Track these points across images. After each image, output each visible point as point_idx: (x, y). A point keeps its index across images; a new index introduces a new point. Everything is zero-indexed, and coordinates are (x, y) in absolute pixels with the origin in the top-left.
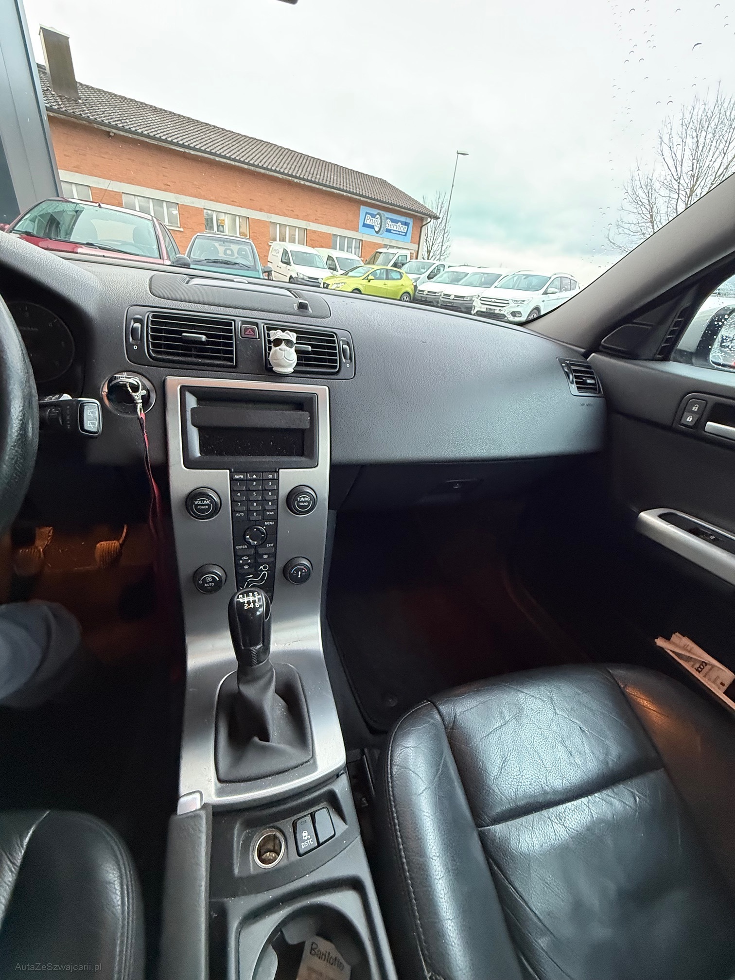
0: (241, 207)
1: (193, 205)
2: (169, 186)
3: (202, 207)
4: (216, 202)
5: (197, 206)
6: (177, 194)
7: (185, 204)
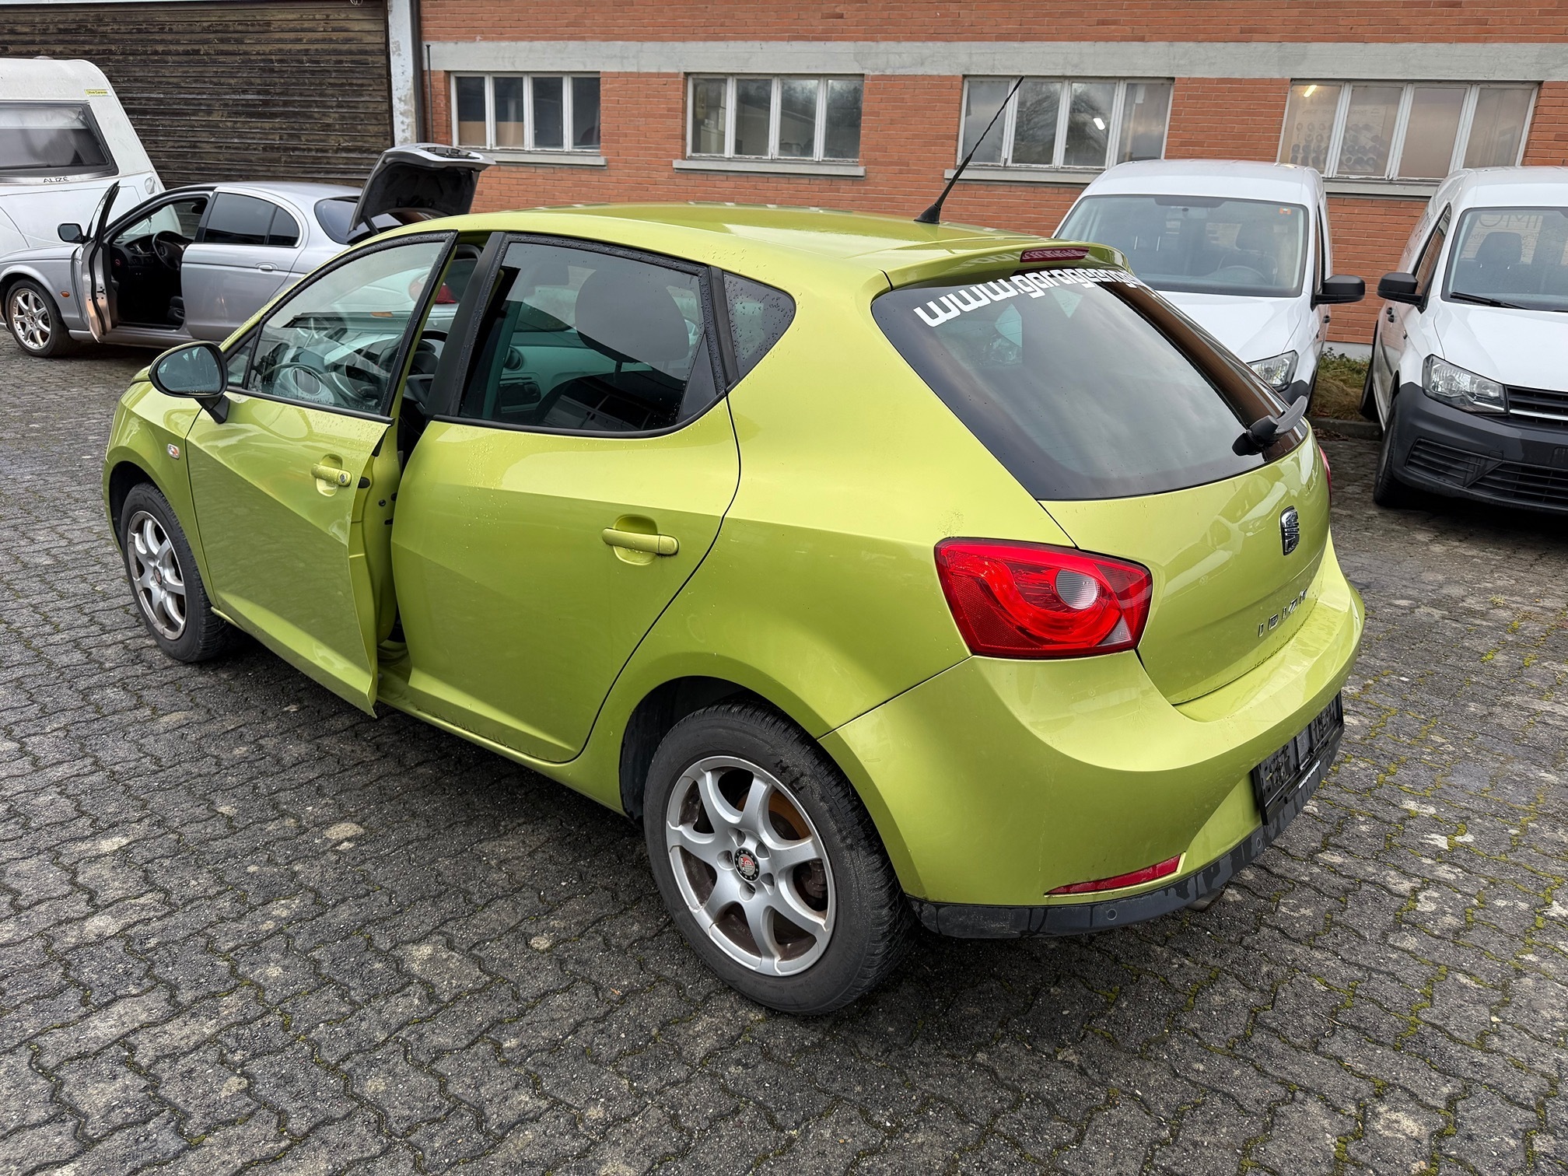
0: (1142, 39)
1: (920, 71)
2: (841, 16)
3: (959, 72)
4: (1023, 40)
5: (935, 73)
6: (866, 39)
7: (888, 72)
